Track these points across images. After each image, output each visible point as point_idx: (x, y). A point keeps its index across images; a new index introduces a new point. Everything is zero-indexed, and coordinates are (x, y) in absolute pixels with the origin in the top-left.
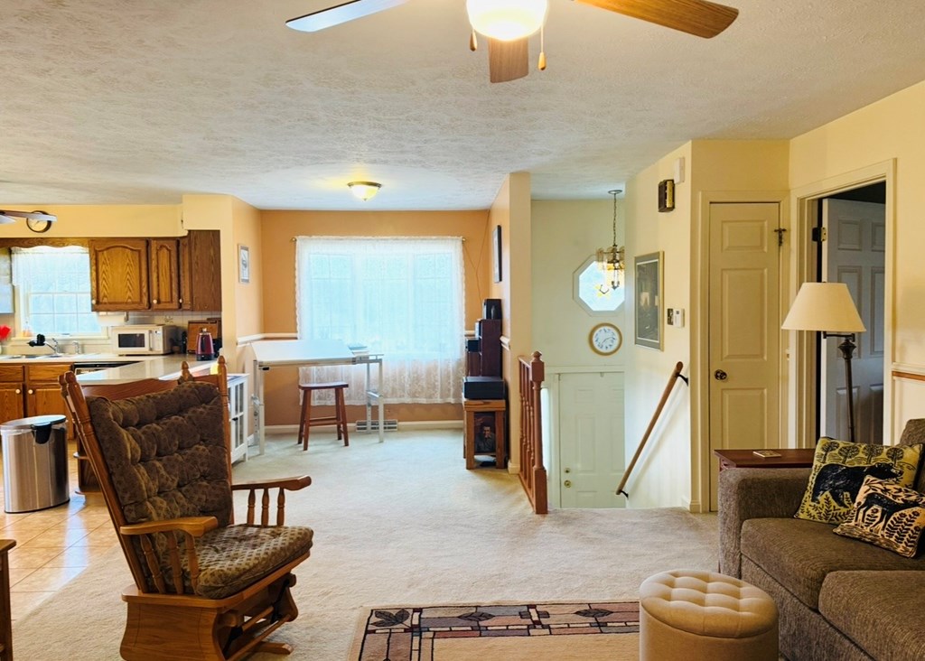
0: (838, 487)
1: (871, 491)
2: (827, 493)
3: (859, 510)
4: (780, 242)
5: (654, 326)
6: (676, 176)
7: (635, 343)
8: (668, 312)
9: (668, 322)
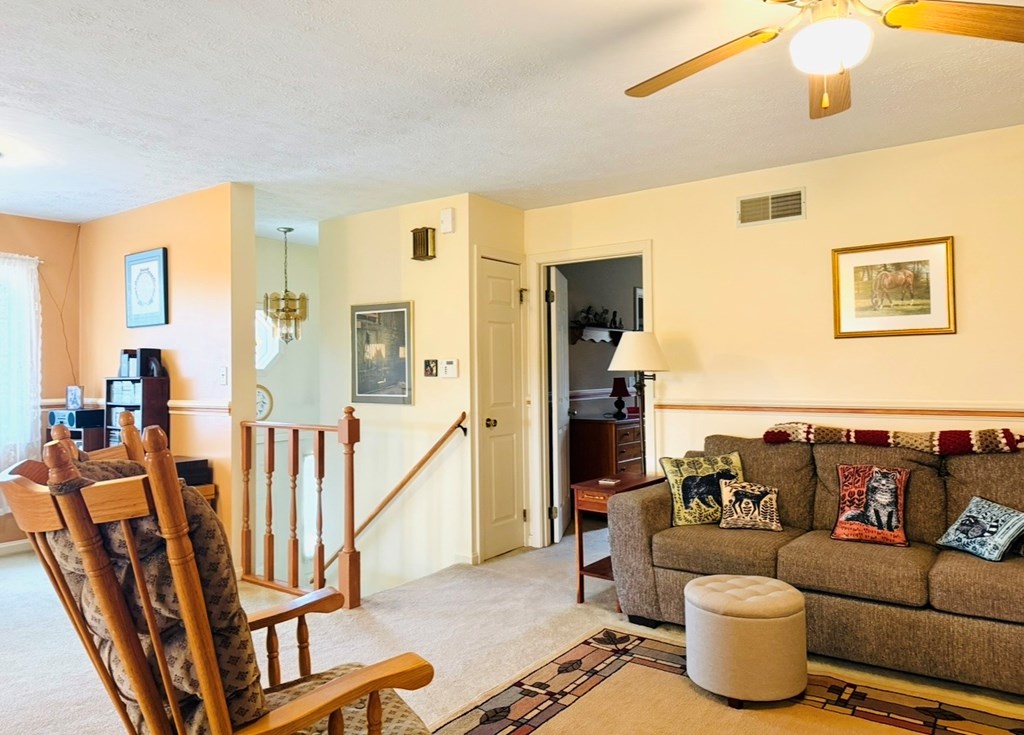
0: (702, 493)
1: (734, 490)
2: (696, 499)
3: (734, 506)
4: (521, 300)
5: (398, 379)
6: (446, 225)
7: (353, 401)
8: (427, 363)
9: (426, 374)
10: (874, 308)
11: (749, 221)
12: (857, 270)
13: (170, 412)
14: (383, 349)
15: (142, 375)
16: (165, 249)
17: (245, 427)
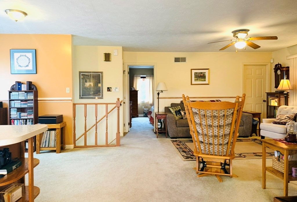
2: (178, 115)
4: (124, 73)
5: (98, 92)
6: (116, 54)
7: (80, 98)
8: (108, 88)
9: (108, 91)
10: (197, 80)
11: (176, 62)
12: (195, 73)
13: (39, 101)
14: (92, 84)
15: (29, 90)
16: (36, 50)
17: (74, 105)
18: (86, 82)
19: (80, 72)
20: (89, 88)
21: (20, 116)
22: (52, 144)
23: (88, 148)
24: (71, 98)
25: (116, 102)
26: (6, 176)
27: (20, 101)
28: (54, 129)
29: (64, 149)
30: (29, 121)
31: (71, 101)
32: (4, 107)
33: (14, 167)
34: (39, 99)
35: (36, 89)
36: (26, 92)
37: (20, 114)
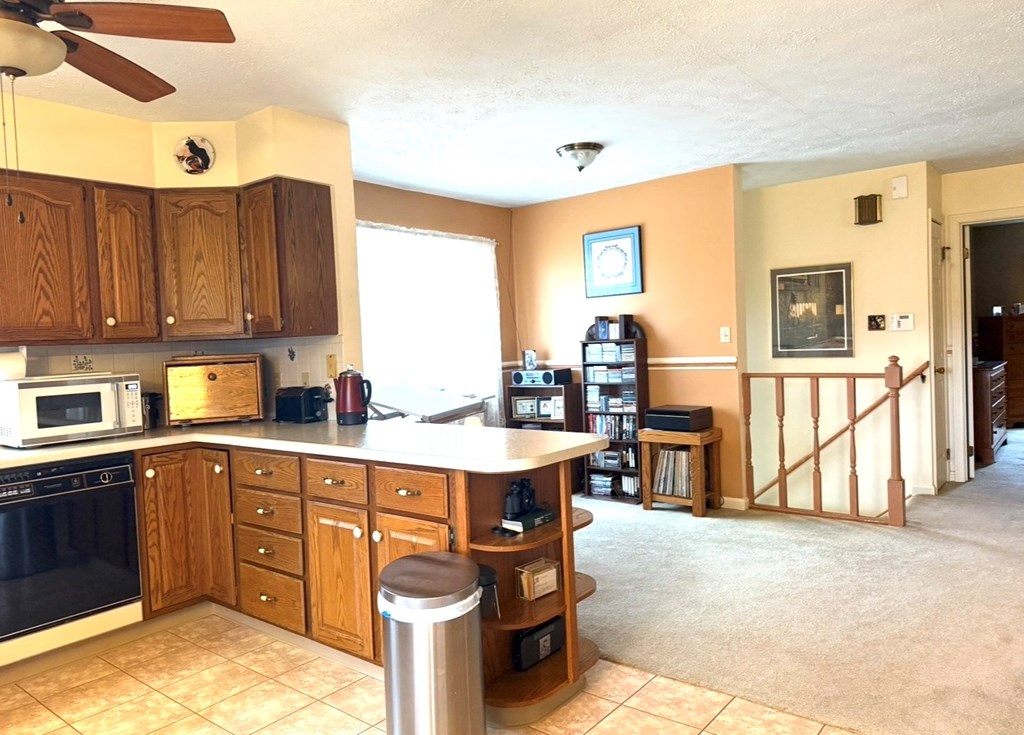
4: (944, 258)
5: (834, 335)
6: (901, 190)
7: (774, 356)
8: (872, 319)
9: (871, 328)
13: (650, 368)
14: (814, 308)
15: (626, 338)
16: (640, 227)
17: (746, 378)
18: (794, 301)
19: (774, 273)
20: (802, 320)
21: (607, 407)
22: (682, 487)
23: (791, 515)
24: (733, 359)
25: (883, 371)
26: (521, 535)
27: (605, 368)
28: (685, 448)
29: (719, 508)
30: (628, 421)
31: (734, 368)
32: (575, 381)
33: (538, 521)
34: (650, 361)
35: (643, 334)
36: (618, 343)
37: (607, 400)
